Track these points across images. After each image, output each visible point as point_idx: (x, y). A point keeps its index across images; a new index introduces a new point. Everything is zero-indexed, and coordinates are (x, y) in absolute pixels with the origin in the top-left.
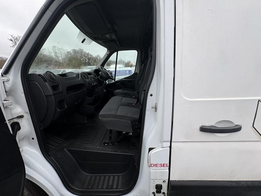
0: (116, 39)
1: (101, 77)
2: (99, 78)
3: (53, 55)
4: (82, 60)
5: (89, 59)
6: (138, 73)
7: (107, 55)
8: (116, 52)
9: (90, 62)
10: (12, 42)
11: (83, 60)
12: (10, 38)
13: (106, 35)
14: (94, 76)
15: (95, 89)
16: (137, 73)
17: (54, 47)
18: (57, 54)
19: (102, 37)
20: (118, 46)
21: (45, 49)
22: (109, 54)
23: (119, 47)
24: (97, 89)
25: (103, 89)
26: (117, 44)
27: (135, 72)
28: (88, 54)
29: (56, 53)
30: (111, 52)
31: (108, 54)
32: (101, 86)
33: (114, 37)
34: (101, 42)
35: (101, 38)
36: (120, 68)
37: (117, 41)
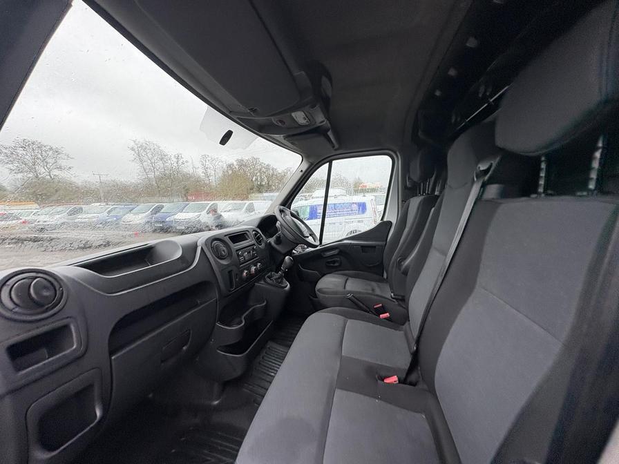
0: (326, 123)
1: (278, 241)
2: (273, 243)
3: (200, 172)
4: (254, 179)
5: (269, 177)
6: (394, 221)
7: (301, 174)
8: (327, 165)
9: (270, 183)
10: (133, 152)
11: (257, 179)
12: (132, 144)
13: (293, 114)
14: (254, 242)
15: (256, 284)
16: (390, 223)
17: (204, 157)
18: (209, 170)
19: (281, 121)
20: (334, 147)
21: (187, 162)
22: (306, 171)
23: (336, 150)
24: (262, 282)
25: (281, 282)
26: (329, 140)
27: (382, 219)
28: (268, 167)
29: (206, 169)
30: (312, 164)
31: (304, 170)
32: (277, 273)
33: (320, 119)
34: (280, 137)
35: (280, 124)
36: (336, 197)
37: (330, 134)
